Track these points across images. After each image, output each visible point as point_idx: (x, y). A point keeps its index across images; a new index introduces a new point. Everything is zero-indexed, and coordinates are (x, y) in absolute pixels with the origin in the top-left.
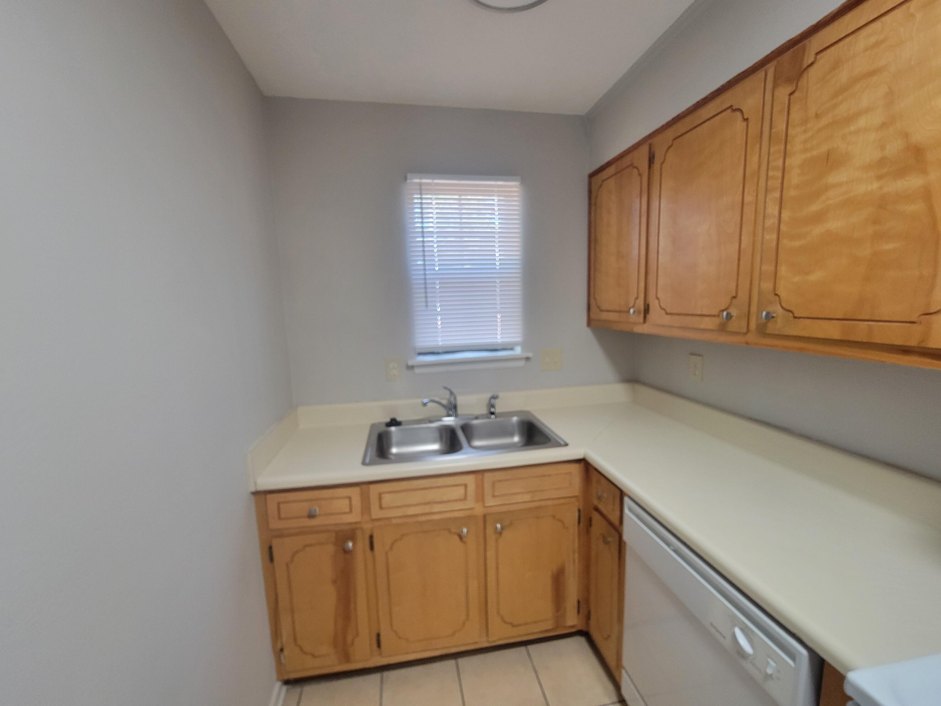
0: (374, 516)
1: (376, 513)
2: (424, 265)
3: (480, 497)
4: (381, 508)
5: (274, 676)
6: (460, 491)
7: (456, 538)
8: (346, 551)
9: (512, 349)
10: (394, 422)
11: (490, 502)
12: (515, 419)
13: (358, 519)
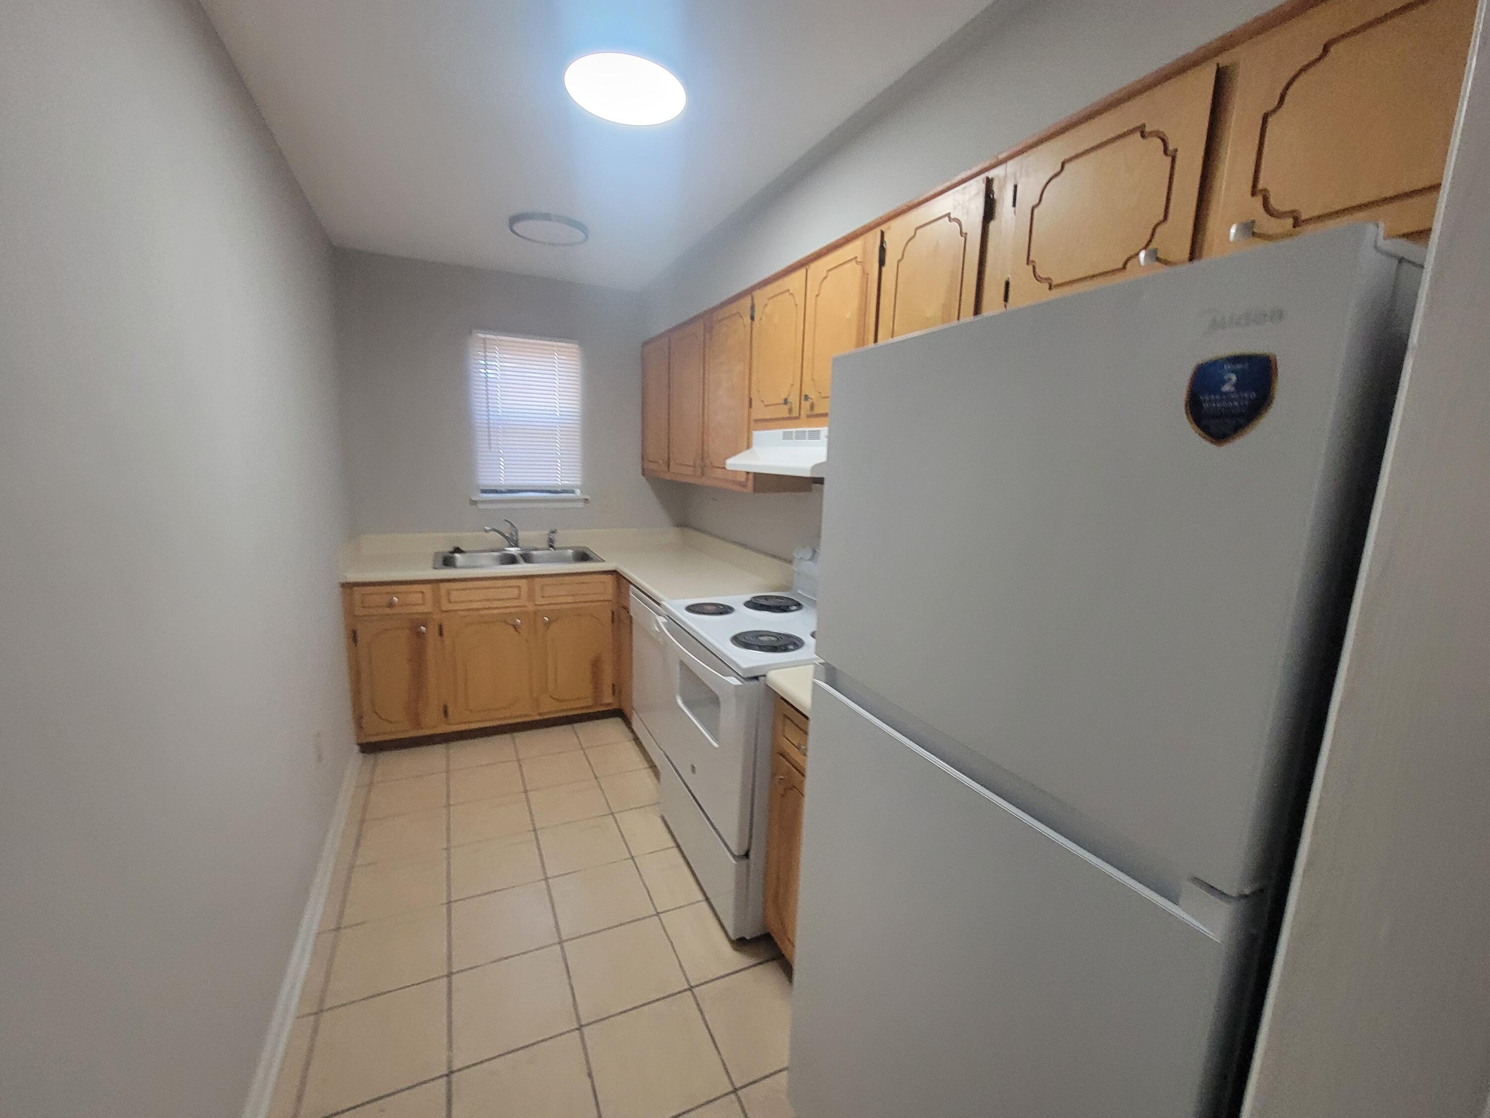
0: (444, 609)
1: (446, 606)
2: (488, 420)
3: (531, 596)
4: (450, 602)
5: (353, 739)
6: (515, 592)
7: (512, 629)
8: (420, 635)
9: (573, 492)
10: (458, 550)
11: (540, 601)
12: (570, 552)
13: (430, 610)
